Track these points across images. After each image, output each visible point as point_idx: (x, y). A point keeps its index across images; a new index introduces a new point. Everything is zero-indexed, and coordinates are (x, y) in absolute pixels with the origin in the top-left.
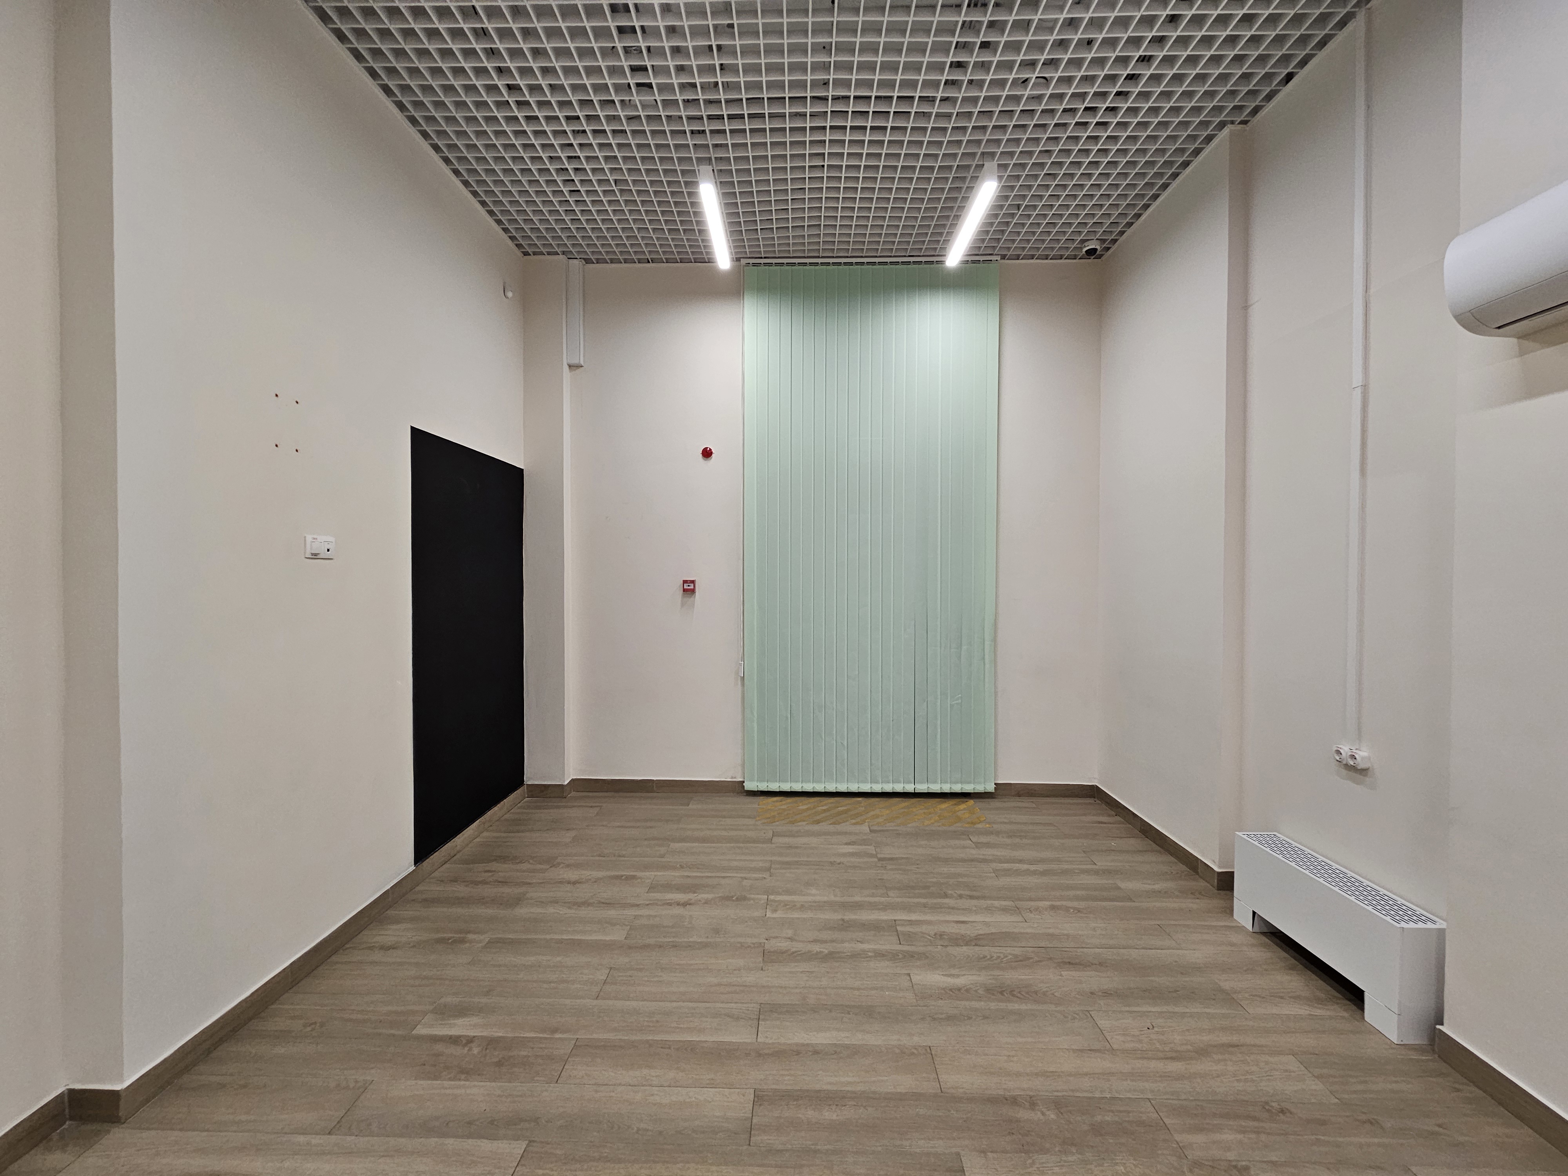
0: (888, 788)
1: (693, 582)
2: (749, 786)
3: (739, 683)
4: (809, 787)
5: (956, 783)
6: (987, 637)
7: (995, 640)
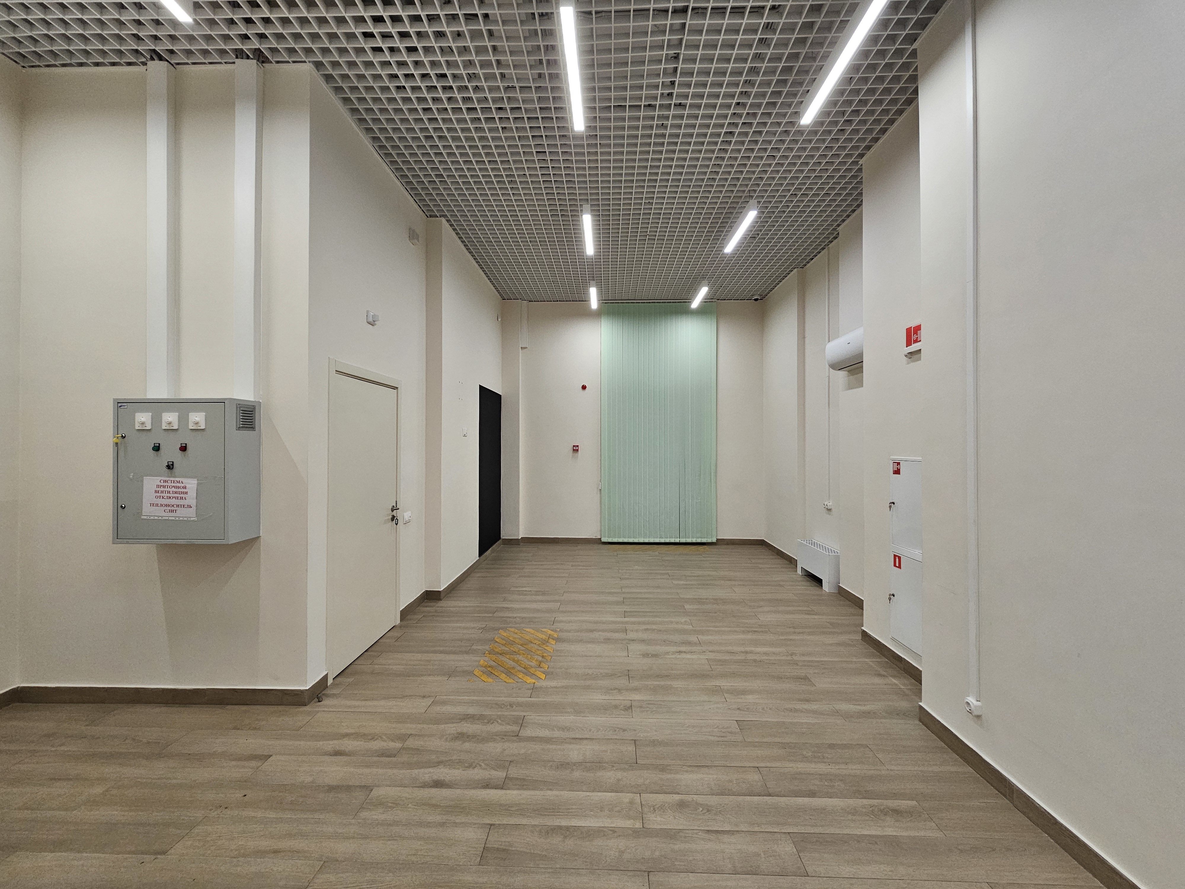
0: (667, 540)
1: (578, 446)
2: (604, 540)
3: (599, 492)
4: (631, 540)
5: (698, 538)
6: (713, 471)
7: (716, 472)
